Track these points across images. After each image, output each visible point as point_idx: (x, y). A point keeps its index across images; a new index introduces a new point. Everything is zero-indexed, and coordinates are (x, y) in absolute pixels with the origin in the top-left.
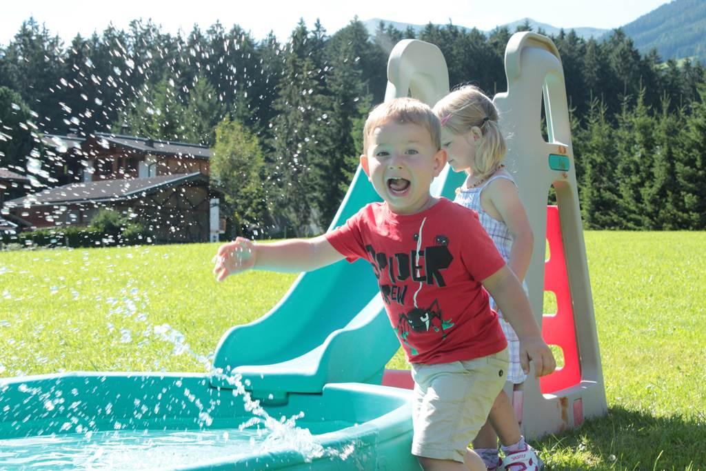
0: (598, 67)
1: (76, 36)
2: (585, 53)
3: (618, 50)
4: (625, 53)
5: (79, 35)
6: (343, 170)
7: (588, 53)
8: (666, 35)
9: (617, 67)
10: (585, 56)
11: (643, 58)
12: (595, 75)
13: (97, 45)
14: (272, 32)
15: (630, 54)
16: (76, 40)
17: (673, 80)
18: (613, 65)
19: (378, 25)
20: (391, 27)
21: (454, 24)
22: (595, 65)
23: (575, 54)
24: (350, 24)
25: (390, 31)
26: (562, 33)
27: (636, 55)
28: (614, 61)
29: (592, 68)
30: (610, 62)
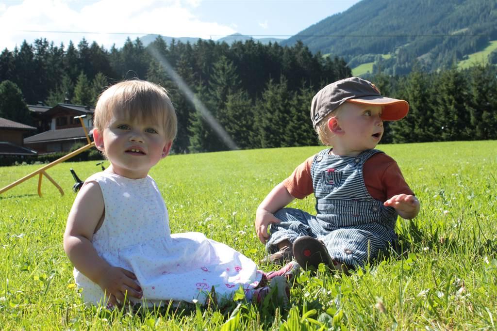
0: (291, 61)
1: (5, 49)
2: (283, 54)
3: (300, 53)
4: (305, 53)
5: (6, 49)
6: (190, 120)
7: (285, 54)
8: (315, 42)
9: (300, 61)
10: (284, 56)
11: (314, 57)
12: (289, 66)
13: (17, 54)
14: (114, 45)
15: (307, 54)
16: (4, 51)
17: (330, 67)
18: (298, 60)
19: (171, 40)
20: (179, 41)
21: (212, 39)
22: (289, 60)
23: (278, 55)
24: (155, 39)
25: (178, 43)
26: (270, 44)
27: (310, 55)
28: (299, 58)
29: (287, 62)
30: (297, 58)
